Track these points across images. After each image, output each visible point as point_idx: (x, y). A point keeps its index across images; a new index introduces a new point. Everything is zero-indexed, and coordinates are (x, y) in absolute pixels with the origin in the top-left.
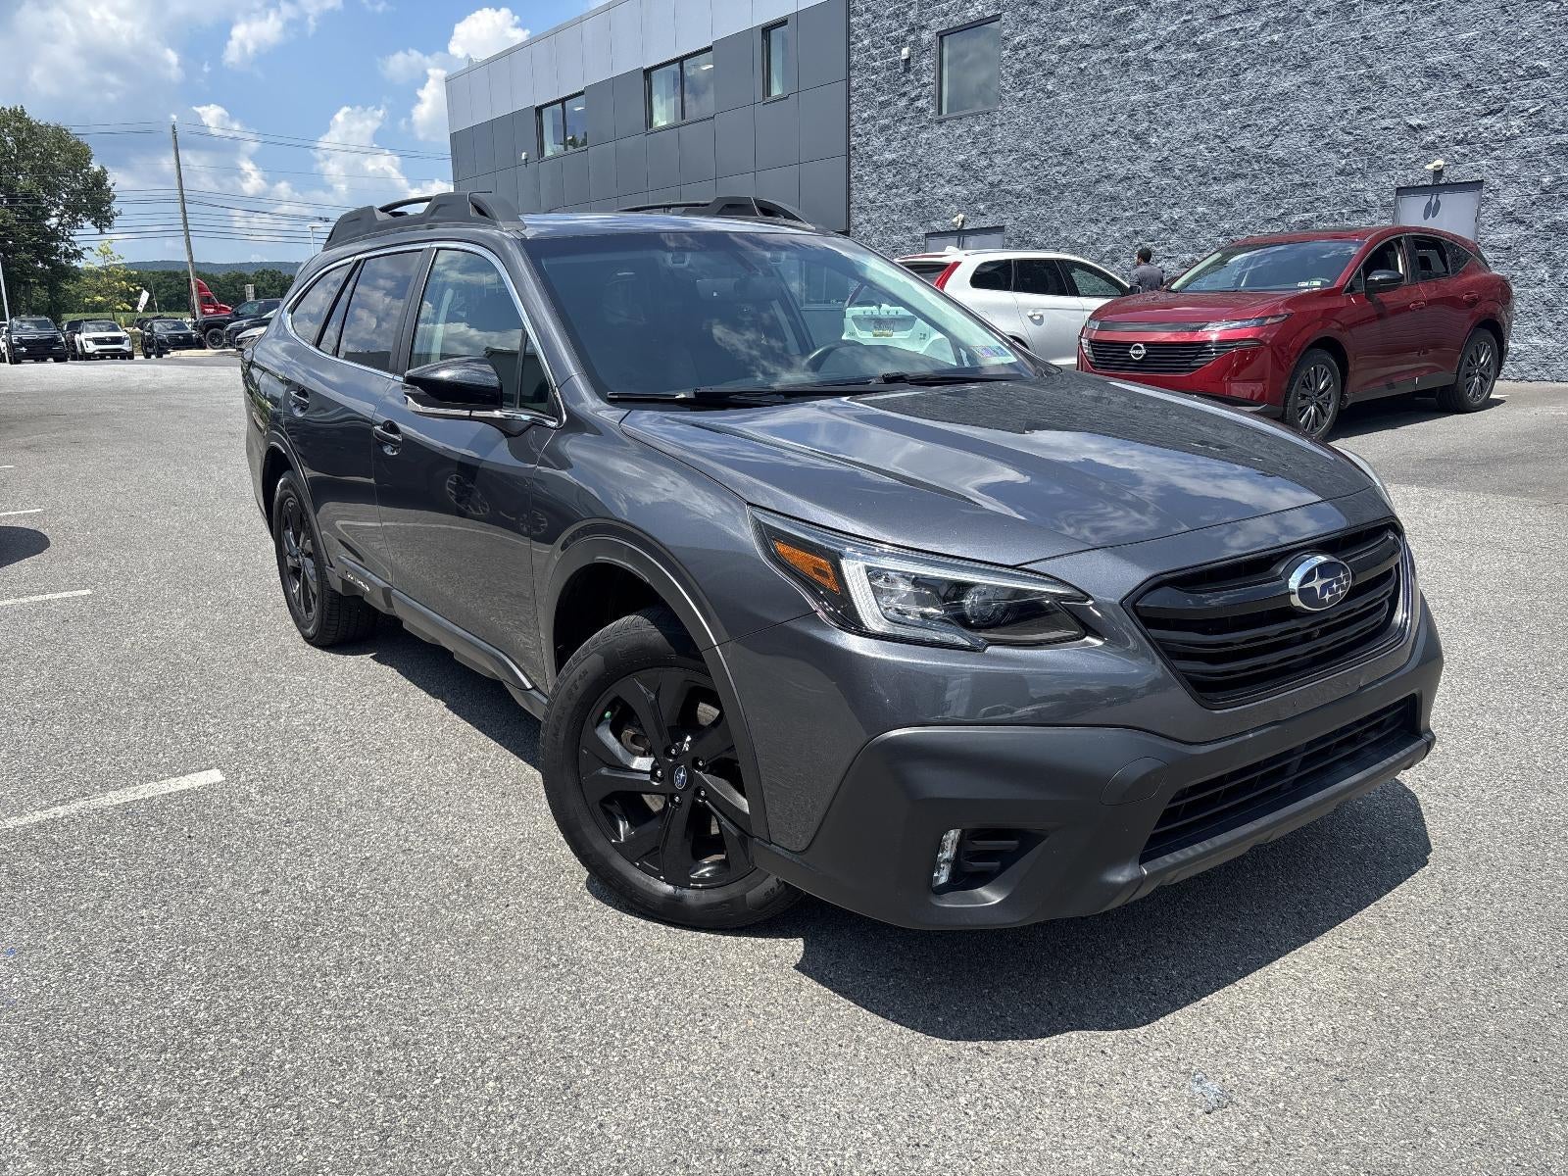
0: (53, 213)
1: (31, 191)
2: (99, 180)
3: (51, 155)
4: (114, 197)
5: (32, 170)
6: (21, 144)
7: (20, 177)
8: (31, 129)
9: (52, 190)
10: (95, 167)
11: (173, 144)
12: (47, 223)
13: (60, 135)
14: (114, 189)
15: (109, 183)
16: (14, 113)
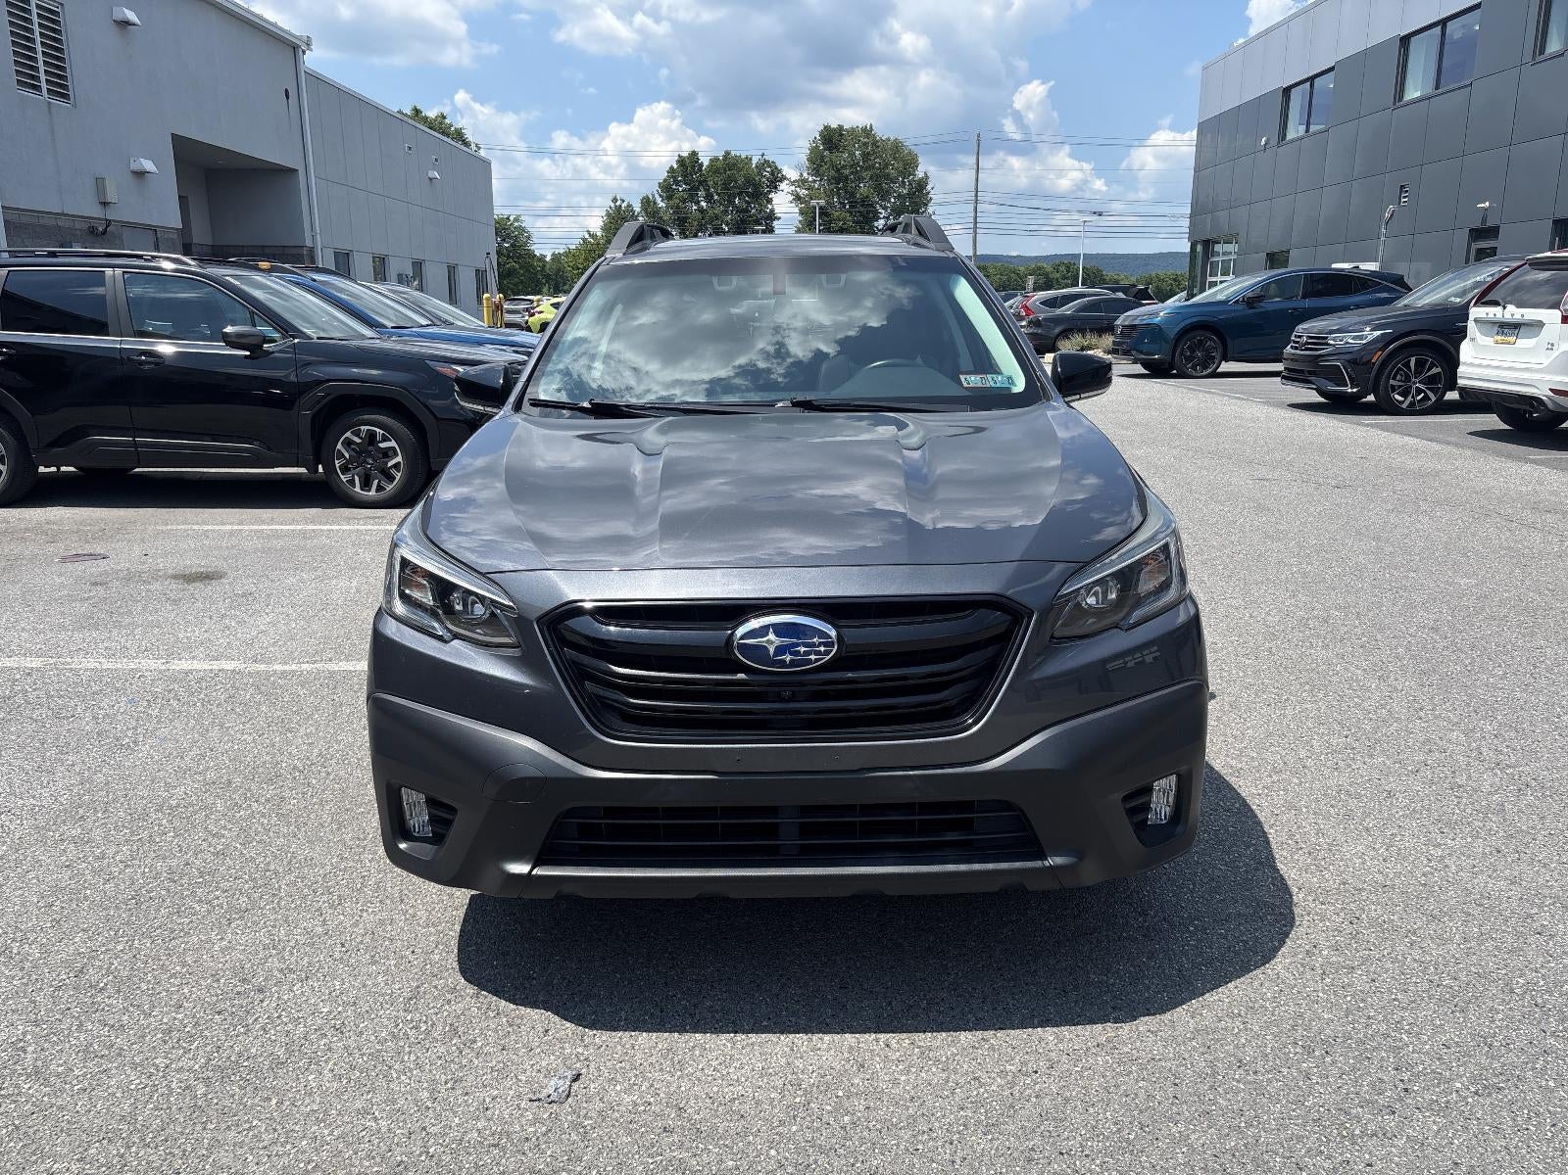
0: (882, 216)
1: (867, 197)
2: (921, 185)
3: (887, 165)
4: (931, 199)
5: (871, 178)
6: (866, 156)
7: (862, 185)
8: (875, 143)
9: (885, 196)
10: (920, 174)
11: (976, 151)
12: (876, 224)
13: (897, 147)
14: (932, 192)
15: (929, 187)
16: (864, 130)
